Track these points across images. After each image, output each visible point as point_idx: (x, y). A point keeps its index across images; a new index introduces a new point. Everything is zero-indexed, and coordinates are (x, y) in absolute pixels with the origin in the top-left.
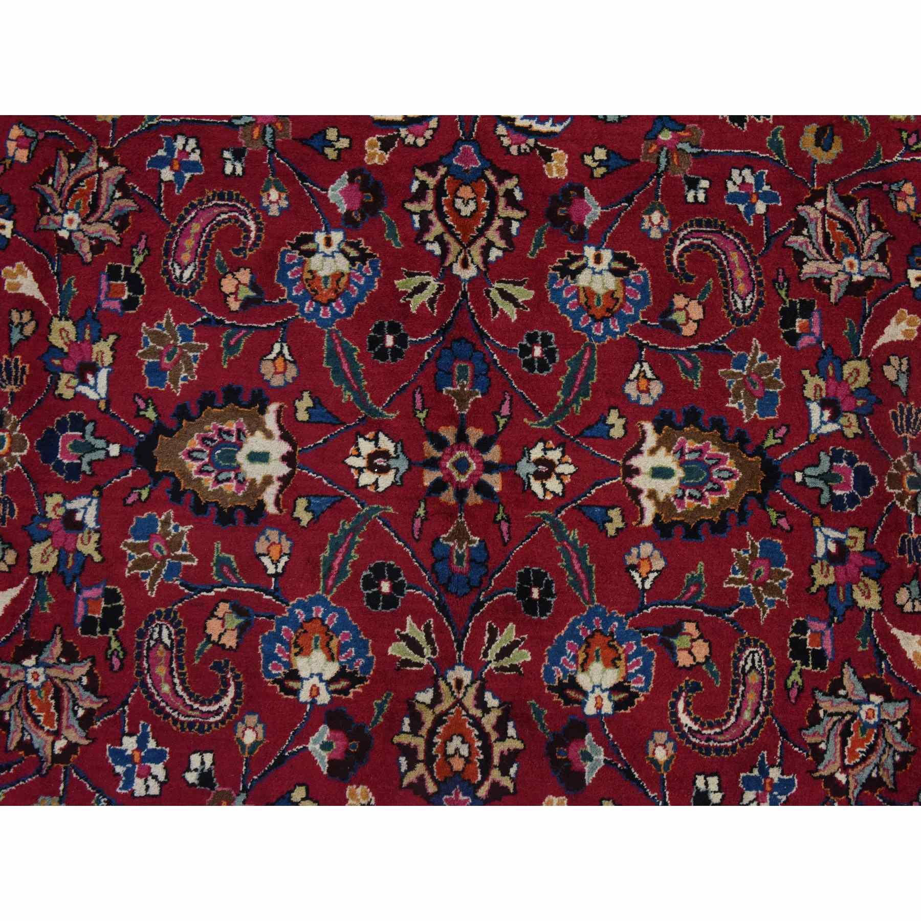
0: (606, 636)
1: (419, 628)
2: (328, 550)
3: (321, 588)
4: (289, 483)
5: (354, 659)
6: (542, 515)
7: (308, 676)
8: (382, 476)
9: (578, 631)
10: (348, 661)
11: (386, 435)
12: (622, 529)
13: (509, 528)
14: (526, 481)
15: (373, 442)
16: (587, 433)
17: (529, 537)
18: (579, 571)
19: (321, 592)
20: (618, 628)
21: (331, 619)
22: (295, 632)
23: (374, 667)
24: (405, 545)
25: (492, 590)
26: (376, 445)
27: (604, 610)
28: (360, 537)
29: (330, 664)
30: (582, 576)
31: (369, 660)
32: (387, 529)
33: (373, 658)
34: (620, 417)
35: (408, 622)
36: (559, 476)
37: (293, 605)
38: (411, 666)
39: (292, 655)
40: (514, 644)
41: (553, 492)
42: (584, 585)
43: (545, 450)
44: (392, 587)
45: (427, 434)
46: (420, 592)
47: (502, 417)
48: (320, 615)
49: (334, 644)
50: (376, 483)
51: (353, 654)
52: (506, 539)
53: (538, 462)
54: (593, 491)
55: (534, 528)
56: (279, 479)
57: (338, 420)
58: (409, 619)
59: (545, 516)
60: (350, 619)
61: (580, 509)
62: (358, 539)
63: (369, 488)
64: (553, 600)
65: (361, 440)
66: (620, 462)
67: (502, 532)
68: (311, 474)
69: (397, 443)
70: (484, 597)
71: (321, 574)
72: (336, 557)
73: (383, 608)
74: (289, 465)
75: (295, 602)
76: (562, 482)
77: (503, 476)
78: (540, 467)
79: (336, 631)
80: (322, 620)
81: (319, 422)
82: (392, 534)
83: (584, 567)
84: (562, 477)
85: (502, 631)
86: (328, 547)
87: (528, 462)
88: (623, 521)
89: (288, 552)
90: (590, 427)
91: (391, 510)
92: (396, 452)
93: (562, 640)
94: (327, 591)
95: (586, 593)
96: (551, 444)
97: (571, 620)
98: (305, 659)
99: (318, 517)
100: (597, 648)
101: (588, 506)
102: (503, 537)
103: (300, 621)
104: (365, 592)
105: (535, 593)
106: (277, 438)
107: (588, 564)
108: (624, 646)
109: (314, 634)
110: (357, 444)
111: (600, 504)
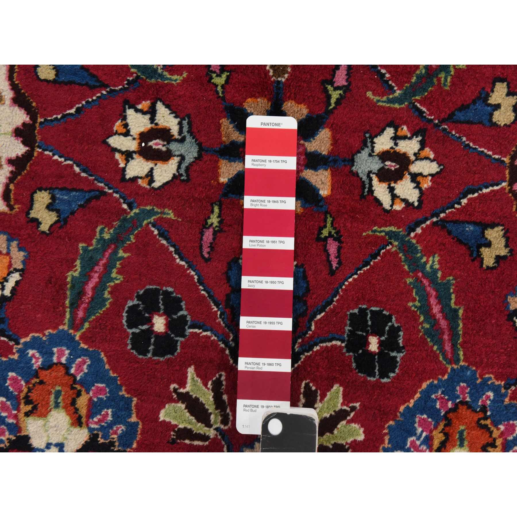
0: (476, 412)
1: (206, 385)
2: (78, 268)
3: (66, 321)
4: (24, 168)
5: (110, 426)
6: (387, 233)
7: (43, 446)
8: (159, 164)
9: (435, 401)
10: (102, 428)
11: (167, 106)
12: (505, 257)
13: (339, 249)
14: (367, 181)
15: (148, 116)
16: (460, 116)
17: (367, 263)
18: (439, 316)
19: (66, 328)
20: (492, 401)
21: (79, 368)
22: (27, 382)
23: (139, 437)
24: (190, 267)
25: (312, 337)
26: (152, 120)
27: (474, 373)
28: (125, 251)
29: (76, 430)
30: (443, 323)
31: (133, 427)
32: (164, 242)
33: (137, 424)
34: (508, 94)
35: (189, 376)
36: (415, 178)
37: (25, 343)
38: (192, 439)
39: (21, 415)
40: (341, 415)
41: (405, 200)
42: (446, 337)
43: (396, 138)
44: (169, 325)
45: (226, 108)
46: (208, 333)
47: (336, 89)
48: (63, 360)
49: (82, 402)
50: (150, 175)
51: (110, 418)
52: (335, 265)
53: (384, 156)
54: (464, 201)
55: (375, 249)
56: (10, 162)
57: (98, 81)
58: (191, 371)
59: (392, 235)
60: (107, 367)
61: (444, 227)
62: (121, 254)
63: (140, 181)
64: (399, 356)
65: (130, 113)
66: (507, 160)
67: (328, 255)
68: (56, 157)
69: (183, 119)
70: (301, 345)
71: (67, 302)
72: (90, 278)
73: (154, 354)
74: (24, 143)
75: (28, 339)
76: (418, 186)
77: (333, 175)
78: (388, 163)
79: (86, 384)
80: (67, 367)
81: (70, 83)
82: (172, 249)
83: (447, 310)
84: (419, 179)
85: (323, 396)
86: (78, 263)
87: (370, 155)
88: (506, 246)
89: (21, 267)
90: (464, 108)
91: (171, 215)
92: (180, 132)
93: (411, 413)
94: (75, 325)
95: (448, 348)
96: (405, 130)
97: (424, 385)
98: (40, 422)
99: (66, 220)
100: (462, 428)
101: (455, 222)
102: (329, 262)
103: (35, 367)
104: (130, 331)
105: (374, 343)
106: (8, 102)
107: (453, 306)
108: (502, 427)
109: (53, 386)
110: (125, 118)
111: (473, 219)
